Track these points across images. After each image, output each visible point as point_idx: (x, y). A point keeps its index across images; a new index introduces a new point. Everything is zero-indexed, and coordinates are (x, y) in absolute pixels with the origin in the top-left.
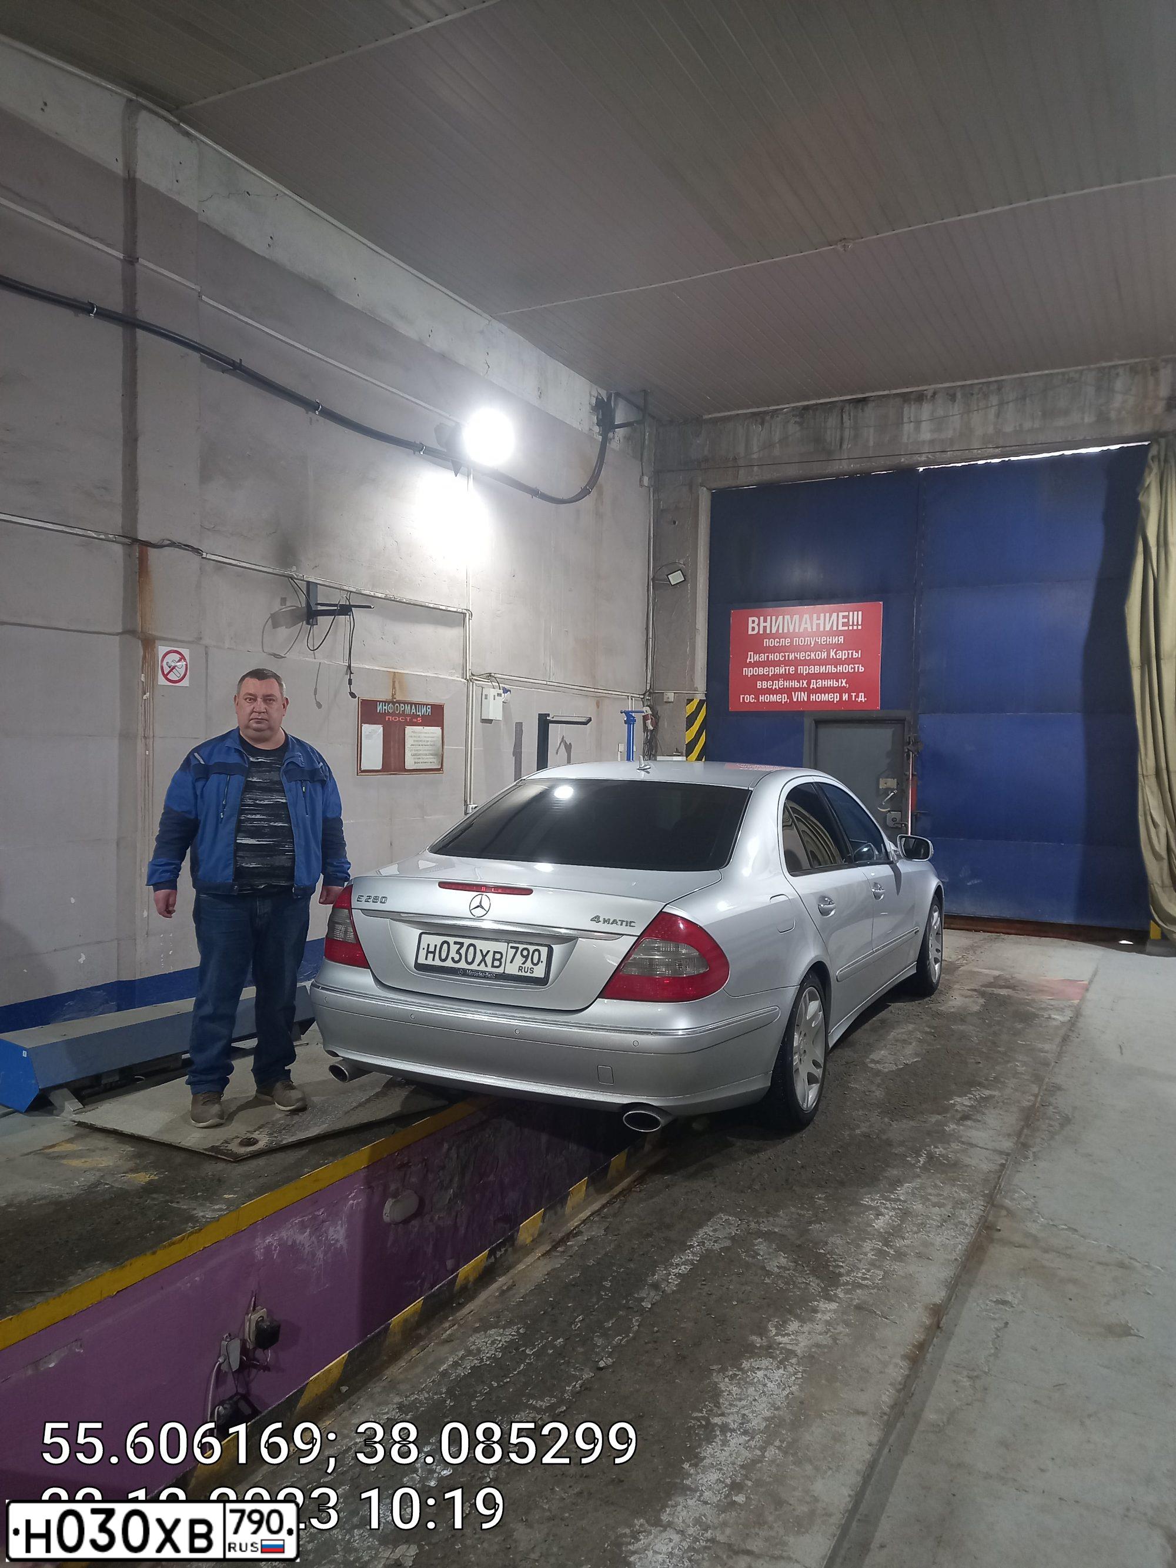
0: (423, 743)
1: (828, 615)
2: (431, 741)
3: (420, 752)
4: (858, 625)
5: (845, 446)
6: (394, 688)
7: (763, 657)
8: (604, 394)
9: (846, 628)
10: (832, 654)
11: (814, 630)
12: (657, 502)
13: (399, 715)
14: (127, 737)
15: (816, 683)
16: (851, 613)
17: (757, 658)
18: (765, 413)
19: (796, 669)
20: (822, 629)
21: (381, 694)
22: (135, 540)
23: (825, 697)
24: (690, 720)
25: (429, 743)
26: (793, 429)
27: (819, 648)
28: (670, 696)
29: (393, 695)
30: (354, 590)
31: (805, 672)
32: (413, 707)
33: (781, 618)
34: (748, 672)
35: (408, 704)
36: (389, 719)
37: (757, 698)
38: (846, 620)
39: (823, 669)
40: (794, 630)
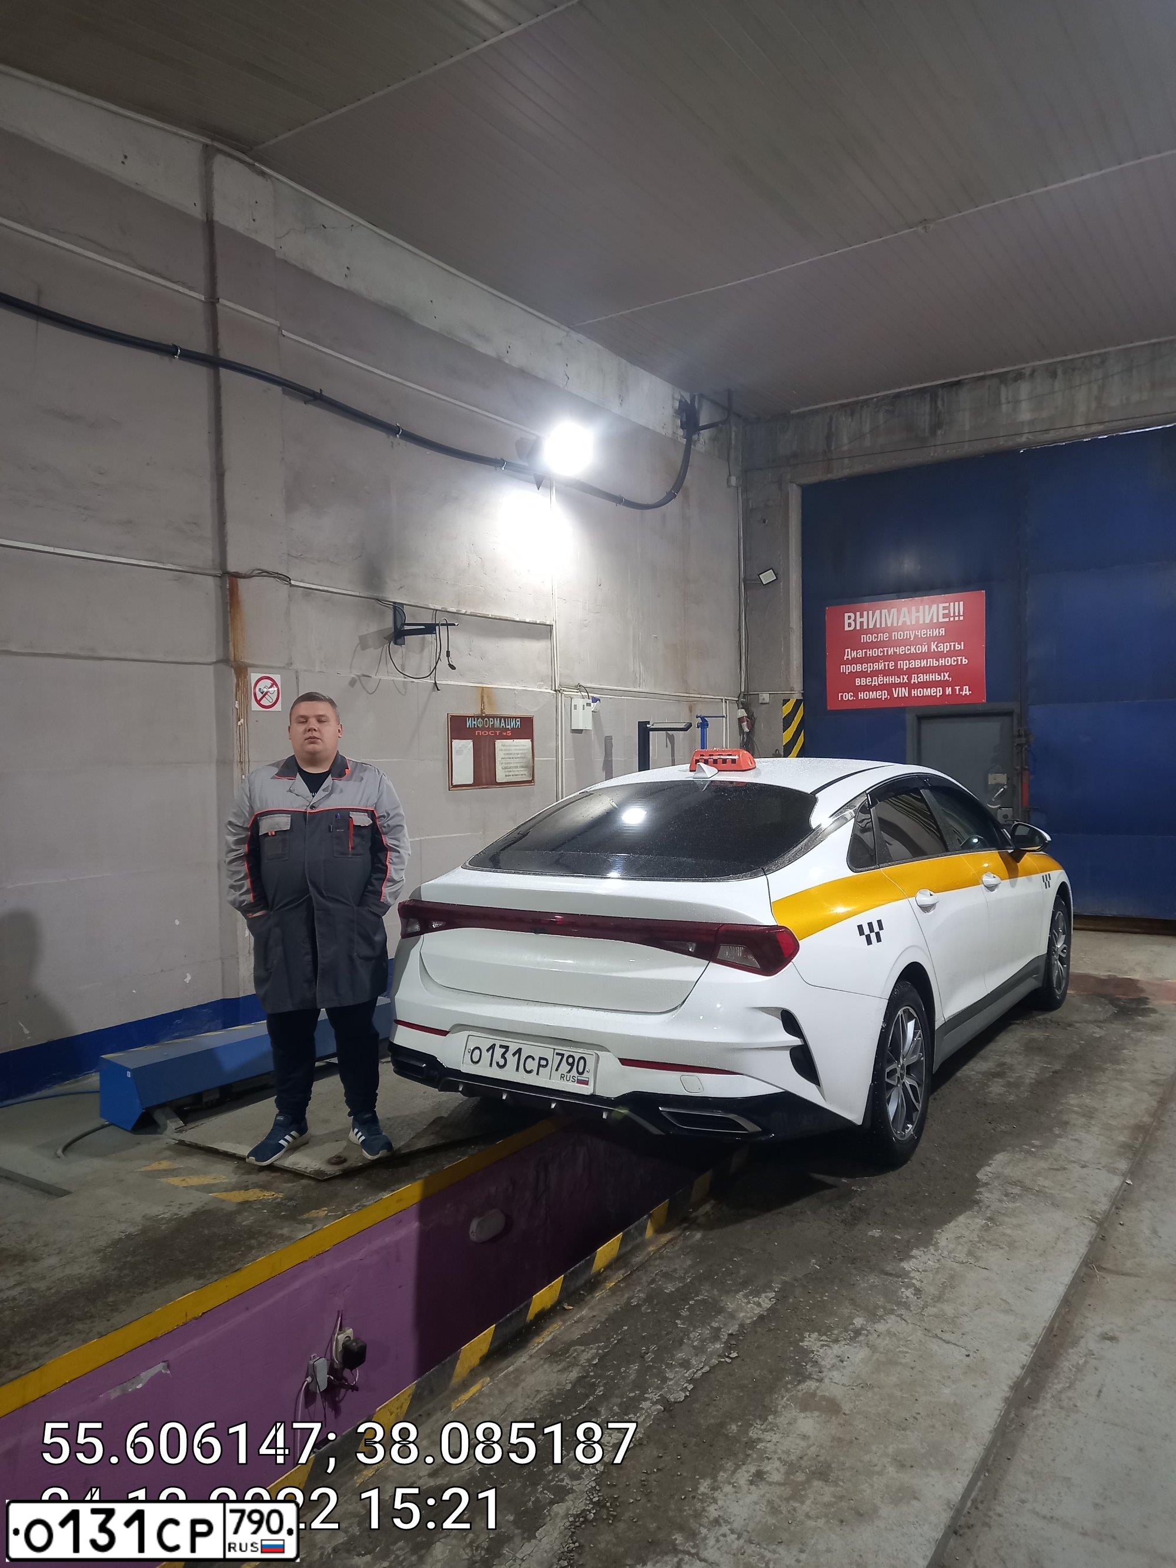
0: (511, 756)
1: (927, 607)
2: (522, 754)
3: (511, 765)
4: (959, 616)
5: (939, 432)
6: (483, 702)
7: (861, 654)
8: (687, 397)
9: (947, 620)
10: (933, 647)
11: (914, 622)
12: (746, 502)
13: (488, 729)
14: (224, 763)
15: (918, 678)
16: (952, 604)
17: (854, 654)
18: (856, 403)
19: (896, 665)
20: (921, 622)
21: (470, 709)
22: (225, 573)
23: (927, 692)
24: (787, 722)
25: (519, 756)
26: (884, 417)
27: (918, 641)
28: (765, 697)
29: (482, 710)
30: (440, 609)
31: (905, 667)
32: (503, 721)
33: (878, 612)
34: (846, 669)
35: (497, 717)
36: (479, 733)
37: (856, 695)
38: (947, 611)
39: (924, 663)
40: (892, 624)
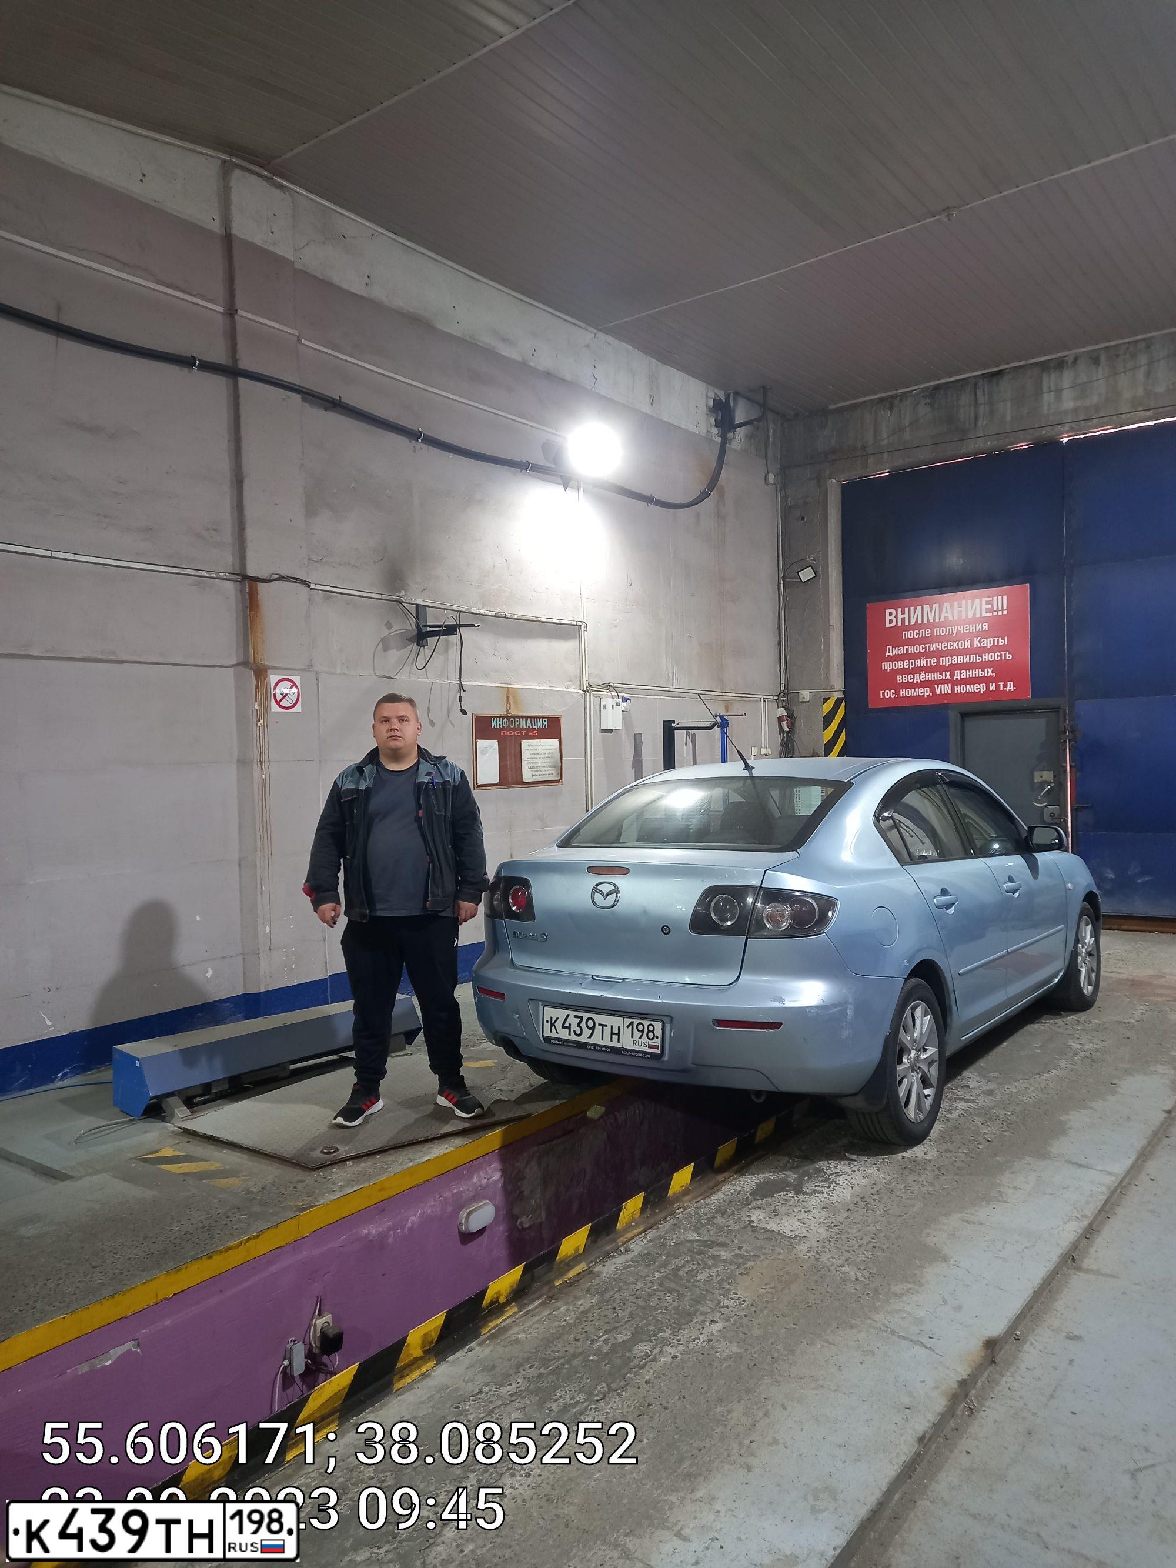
0: (538, 756)
1: (970, 602)
2: (549, 753)
3: (538, 765)
4: (1002, 610)
5: (980, 424)
6: (508, 702)
7: (902, 650)
8: (722, 395)
9: (990, 614)
10: (976, 642)
11: (956, 618)
12: (784, 498)
13: (514, 729)
14: (243, 762)
15: (960, 674)
16: (995, 598)
17: (895, 651)
18: (893, 397)
19: (938, 661)
20: (964, 617)
21: (495, 709)
22: (245, 577)
23: (970, 688)
24: (828, 720)
25: (546, 756)
26: (923, 410)
27: (960, 637)
28: (806, 695)
29: (507, 711)
30: (464, 610)
31: (947, 663)
32: (529, 720)
33: (919, 608)
34: (887, 666)
35: (523, 718)
36: (504, 733)
37: (897, 693)
38: (990, 606)
39: (967, 659)
40: (934, 620)
